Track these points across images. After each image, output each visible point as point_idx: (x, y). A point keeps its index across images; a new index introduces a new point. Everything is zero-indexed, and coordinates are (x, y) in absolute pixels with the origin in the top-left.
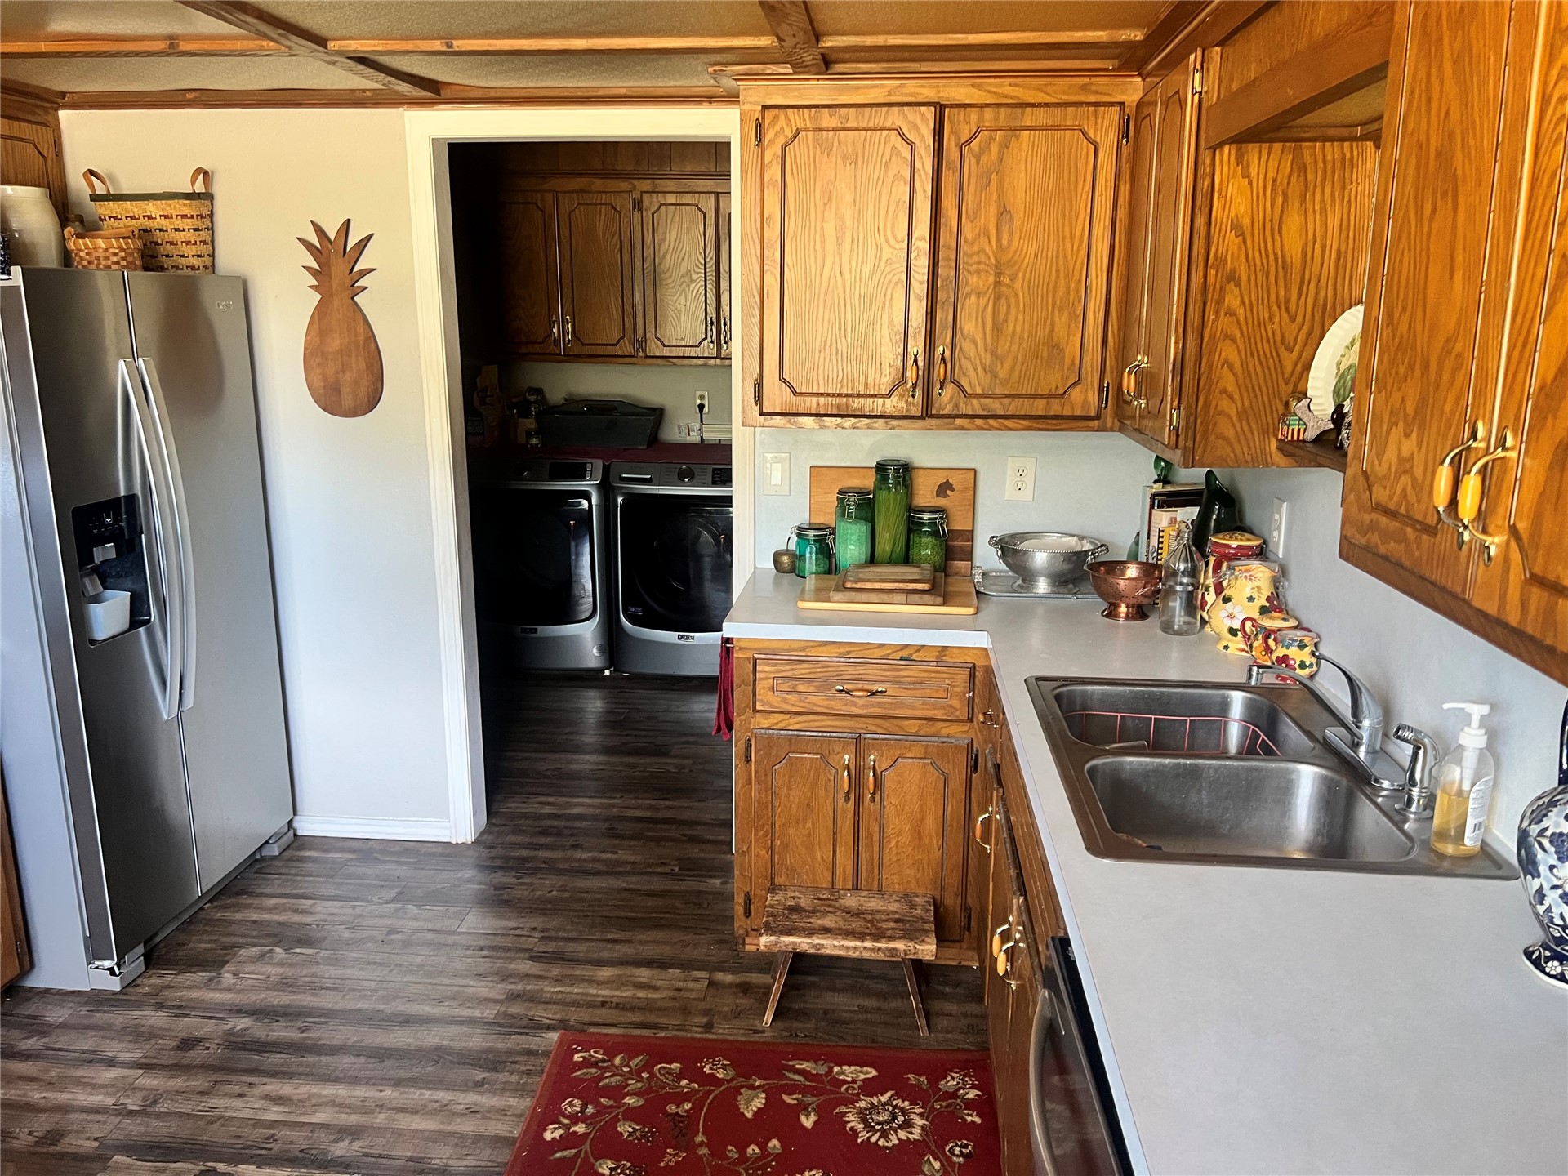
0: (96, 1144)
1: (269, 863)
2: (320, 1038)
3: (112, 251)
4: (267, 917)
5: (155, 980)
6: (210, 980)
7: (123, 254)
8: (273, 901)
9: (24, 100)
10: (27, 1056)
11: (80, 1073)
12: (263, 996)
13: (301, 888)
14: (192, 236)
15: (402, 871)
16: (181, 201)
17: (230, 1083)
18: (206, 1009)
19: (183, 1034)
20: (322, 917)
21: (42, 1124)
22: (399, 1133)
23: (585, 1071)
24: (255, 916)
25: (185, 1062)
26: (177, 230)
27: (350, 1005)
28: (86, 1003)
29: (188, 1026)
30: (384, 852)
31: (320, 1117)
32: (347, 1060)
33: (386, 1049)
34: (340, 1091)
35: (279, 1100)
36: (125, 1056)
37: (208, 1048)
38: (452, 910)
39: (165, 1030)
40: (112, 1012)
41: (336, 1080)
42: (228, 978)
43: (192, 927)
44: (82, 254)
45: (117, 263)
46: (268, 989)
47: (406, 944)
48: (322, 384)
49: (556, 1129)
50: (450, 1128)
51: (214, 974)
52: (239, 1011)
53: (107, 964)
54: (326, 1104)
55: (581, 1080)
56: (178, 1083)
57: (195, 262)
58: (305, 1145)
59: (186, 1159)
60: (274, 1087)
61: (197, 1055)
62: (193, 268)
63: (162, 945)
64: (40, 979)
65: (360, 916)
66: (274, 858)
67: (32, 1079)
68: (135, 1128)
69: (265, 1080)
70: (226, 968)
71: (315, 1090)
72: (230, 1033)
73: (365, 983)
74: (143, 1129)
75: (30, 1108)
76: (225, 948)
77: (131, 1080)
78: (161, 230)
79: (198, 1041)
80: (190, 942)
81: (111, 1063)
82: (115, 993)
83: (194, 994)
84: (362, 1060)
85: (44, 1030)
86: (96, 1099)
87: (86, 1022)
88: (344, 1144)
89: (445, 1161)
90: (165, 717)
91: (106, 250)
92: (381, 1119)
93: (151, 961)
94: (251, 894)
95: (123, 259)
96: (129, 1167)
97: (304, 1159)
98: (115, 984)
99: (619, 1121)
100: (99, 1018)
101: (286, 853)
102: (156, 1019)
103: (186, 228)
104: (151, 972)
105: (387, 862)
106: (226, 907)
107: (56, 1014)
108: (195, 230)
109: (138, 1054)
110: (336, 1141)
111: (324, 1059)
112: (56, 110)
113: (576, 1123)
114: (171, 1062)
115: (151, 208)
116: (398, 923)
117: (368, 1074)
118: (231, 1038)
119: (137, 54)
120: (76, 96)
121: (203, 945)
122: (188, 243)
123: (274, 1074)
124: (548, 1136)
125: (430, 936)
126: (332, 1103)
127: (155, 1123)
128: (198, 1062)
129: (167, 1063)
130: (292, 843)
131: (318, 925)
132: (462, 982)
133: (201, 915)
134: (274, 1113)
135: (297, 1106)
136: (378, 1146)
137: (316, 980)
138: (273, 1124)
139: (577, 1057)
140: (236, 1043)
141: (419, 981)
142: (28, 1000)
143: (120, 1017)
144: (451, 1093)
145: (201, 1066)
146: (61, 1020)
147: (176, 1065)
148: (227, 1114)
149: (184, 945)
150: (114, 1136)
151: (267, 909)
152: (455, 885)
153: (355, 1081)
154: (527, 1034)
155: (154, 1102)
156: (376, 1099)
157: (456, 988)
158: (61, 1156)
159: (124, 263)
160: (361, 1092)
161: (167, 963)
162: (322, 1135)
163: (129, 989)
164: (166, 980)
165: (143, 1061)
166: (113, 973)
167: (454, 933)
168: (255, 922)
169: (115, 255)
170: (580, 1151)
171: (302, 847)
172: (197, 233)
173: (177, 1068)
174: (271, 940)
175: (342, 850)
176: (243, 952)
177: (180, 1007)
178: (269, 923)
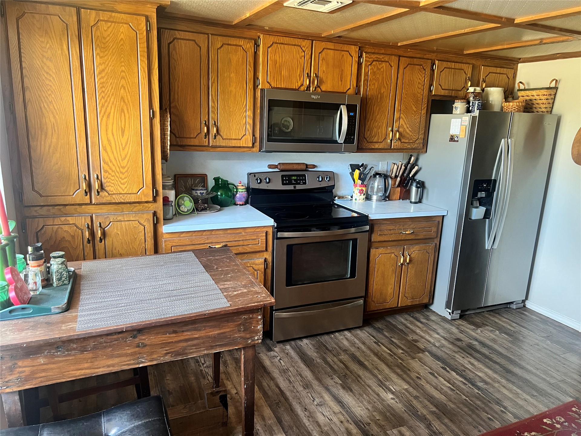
0: (424, 348)
1: (511, 310)
2: (493, 358)
3: (514, 106)
4: (500, 322)
5: (460, 322)
6: (474, 329)
7: (517, 107)
8: (505, 320)
9: (507, 62)
10: (421, 322)
11: (429, 332)
12: (485, 340)
13: (516, 320)
14: (545, 101)
15: (554, 331)
16: (544, 90)
17: (462, 353)
18: (468, 335)
19: (459, 337)
20: (517, 330)
21: (415, 337)
22: (499, 391)
23: (573, 414)
24: (497, 321)
25: (455, 343)
26: (541, 99)
27: (508, 355)
28: (441, 319)
29: (461, 336)
30: (551, 323)
31: (480, 374)
32: (497, 367)
33: (511, 371)
34: (490, 372)
35: (472, 364)
36: (442, 334)
37: (462, 343)
38: (563, 349)
39: (455, 334)
40: (446, 324)
41: (491, 369)
42: (479, 331)
43: (478, 315)
44: (505, 107)
45: (515, 110)
46: (488, 339)
47: (539, 350)
48: (577, 153)
49: (549, 421)
50: (515, 400)
51: (476, 328)
52: (476, 340)
53: (449, 311)
54: (484, 373)
55: (570, 415)
56: (451, 346)
57: (544, 110)
58: (471, 377)
59: (441, 363)
60: (473, 360)
61: (459, 343)
62: (543, 112)
63: (468, 315)
64: (433, 308)
65: (530, 336)
66: (514, 309)
67: (419, 328)
68: (434, 349)
69: (471, 358)
70: (480, 329)
71: (483, 368)
72: (470, 343)
73: (517, 352)
74: (436, 350)
75: (415, 332)
76: (483, 324)
77: (440, 339)
78: (535, 100)
79: (461, 340)
80: (475, 318)
81: (438, 334)
82: (449, 320)
83: (467, 330)
84: (502, 369)
85: (428, 319)
86: (430, 339)
87: (438, 322)
88: (482, 384)
89: (507, 405)
90: (486, 248)
91: (512, 106)
92: (496, 385)
93: (461, 317)
94: (499, 315)
95: (517, 109)
96: (427, 356)
97: (469, 380)
98: (449, 317)
99: (574, 433)
100: (442, 324)
101: (518, 310)
102: (454, 330)
103: (544, 99)
104: (460, 320)
105: (550, 326)
106: (490, 315)
107: (433, 318)
108: (547, 99)
109: (445, 335)
110: (480, 382)
111: (491, 363)
112: (518, 64)
113: (558, 424)
114: (452, 341)
115: (534, 93)
116: (540, 343)
117: (500, 373)
118: (470, 345)
119: (531, 45)
120: (524, 59)
121: (478, 321)
122: (543, 104)
123: (475, 358)
124: (545, 420)
125: (549, 352)
126: (486, 373)
127: (439, 351)
128: (458, 345)
129: (450, 341)
130: (522, 308)
131: (514, 332)
132: (549, 368)
133: (482, 313)
134: (469, 366)
135: (476, 368)
136: (491, 390)
137: (503, 344)
138: (467, 368)
139: (574, 409)
140: (470, 346)
141: (535, 361)
142: (429, 312)
143: (447, 326)
144: (522, 392)
145: (458, 346)
146: (433, 319)
147: (452, 342)
148: (457, 359)
149: (473, 318)
150: (428, 348)
151: (503, 321)
152: (570, 343)
153: (496, 372)
154: (561, 394)
155: (442, 347)
156: (498, 379)
157: (546, 369)
158: (415, 345)
159: (517, 110)
160: (495, 376)
161: (466, 320)
162: (478, 378)
163: (453, 321)
164: (463, 324)
165: (445, 337)
166: (450, 314)
167: (559, 355)
168: (496, 322)
169: (515, 107)
170: (552, 431)
171: (525, 311)
172: (547, 100)
173: (452, 343)
174: (497, 328)
175: (538, 317)
176: (487, 327)
177: (462, 331)
178: (500, 324)
